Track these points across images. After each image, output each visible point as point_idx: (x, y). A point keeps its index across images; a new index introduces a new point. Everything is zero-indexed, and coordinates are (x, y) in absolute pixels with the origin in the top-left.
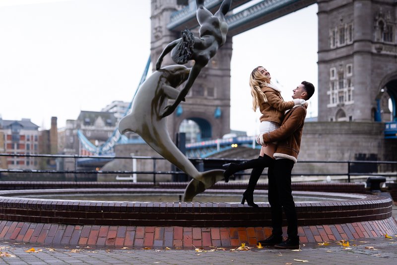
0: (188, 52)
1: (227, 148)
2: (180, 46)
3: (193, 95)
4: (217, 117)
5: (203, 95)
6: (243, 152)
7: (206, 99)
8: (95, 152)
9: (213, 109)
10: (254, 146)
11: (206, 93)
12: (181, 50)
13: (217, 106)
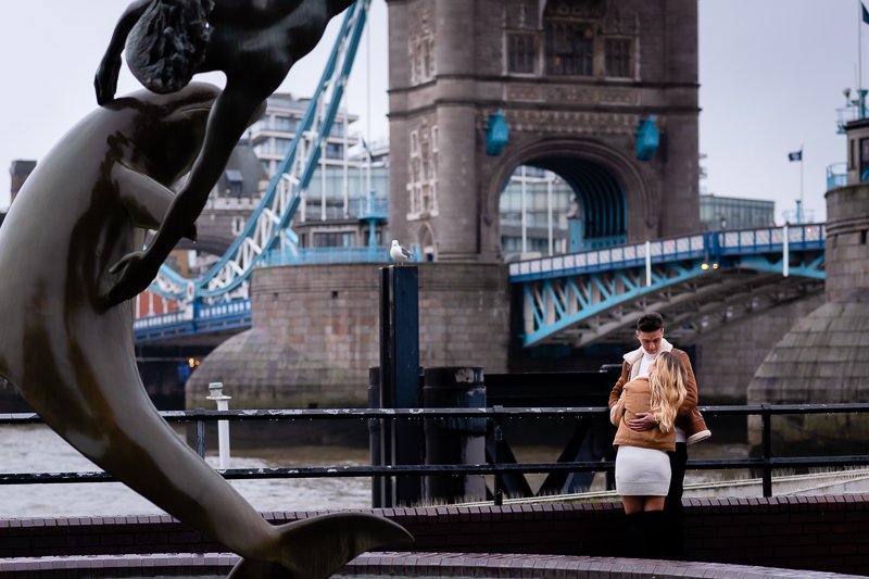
0: (180, 45)
1: (684, 275)
2: (153, 21)
3: (549, 69)
4: (646, 155)
5: (590, 71)
6: (749, 287)
7: (601, 83)
8: (181, 297)
9: (628, 122)
10: (785, 268)
11: (599, 61)
12: (155, 38)
13: (645, 111)
